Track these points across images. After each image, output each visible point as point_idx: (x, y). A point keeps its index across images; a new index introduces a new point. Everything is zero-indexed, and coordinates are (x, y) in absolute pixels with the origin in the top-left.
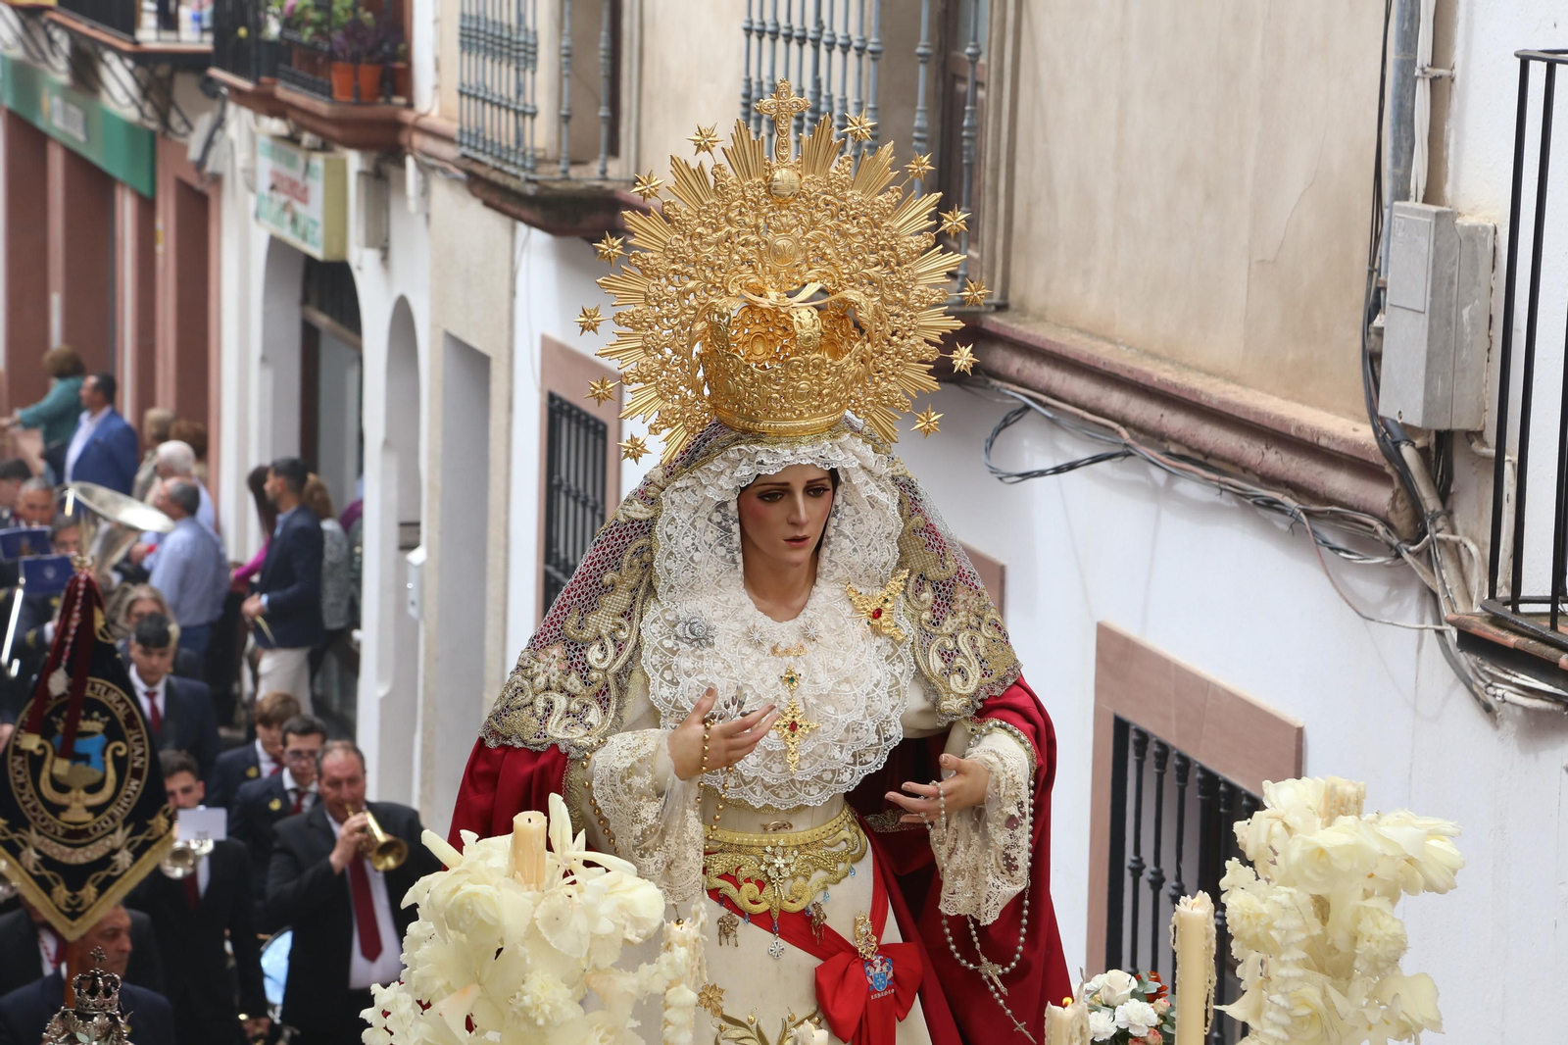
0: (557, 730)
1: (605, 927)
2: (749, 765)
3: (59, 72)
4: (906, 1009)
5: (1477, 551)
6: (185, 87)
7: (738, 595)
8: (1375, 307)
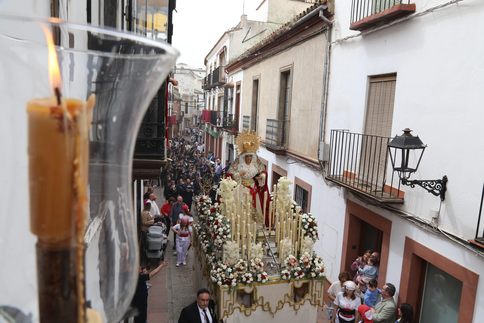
0: (232, 173)
1: (233, 185)
2: (245, 175)
3: (210, 129)
4: (257, 193)
5: (327, 171)
6: (220, 130)
7: (245, 163)
8: (319, 150)
